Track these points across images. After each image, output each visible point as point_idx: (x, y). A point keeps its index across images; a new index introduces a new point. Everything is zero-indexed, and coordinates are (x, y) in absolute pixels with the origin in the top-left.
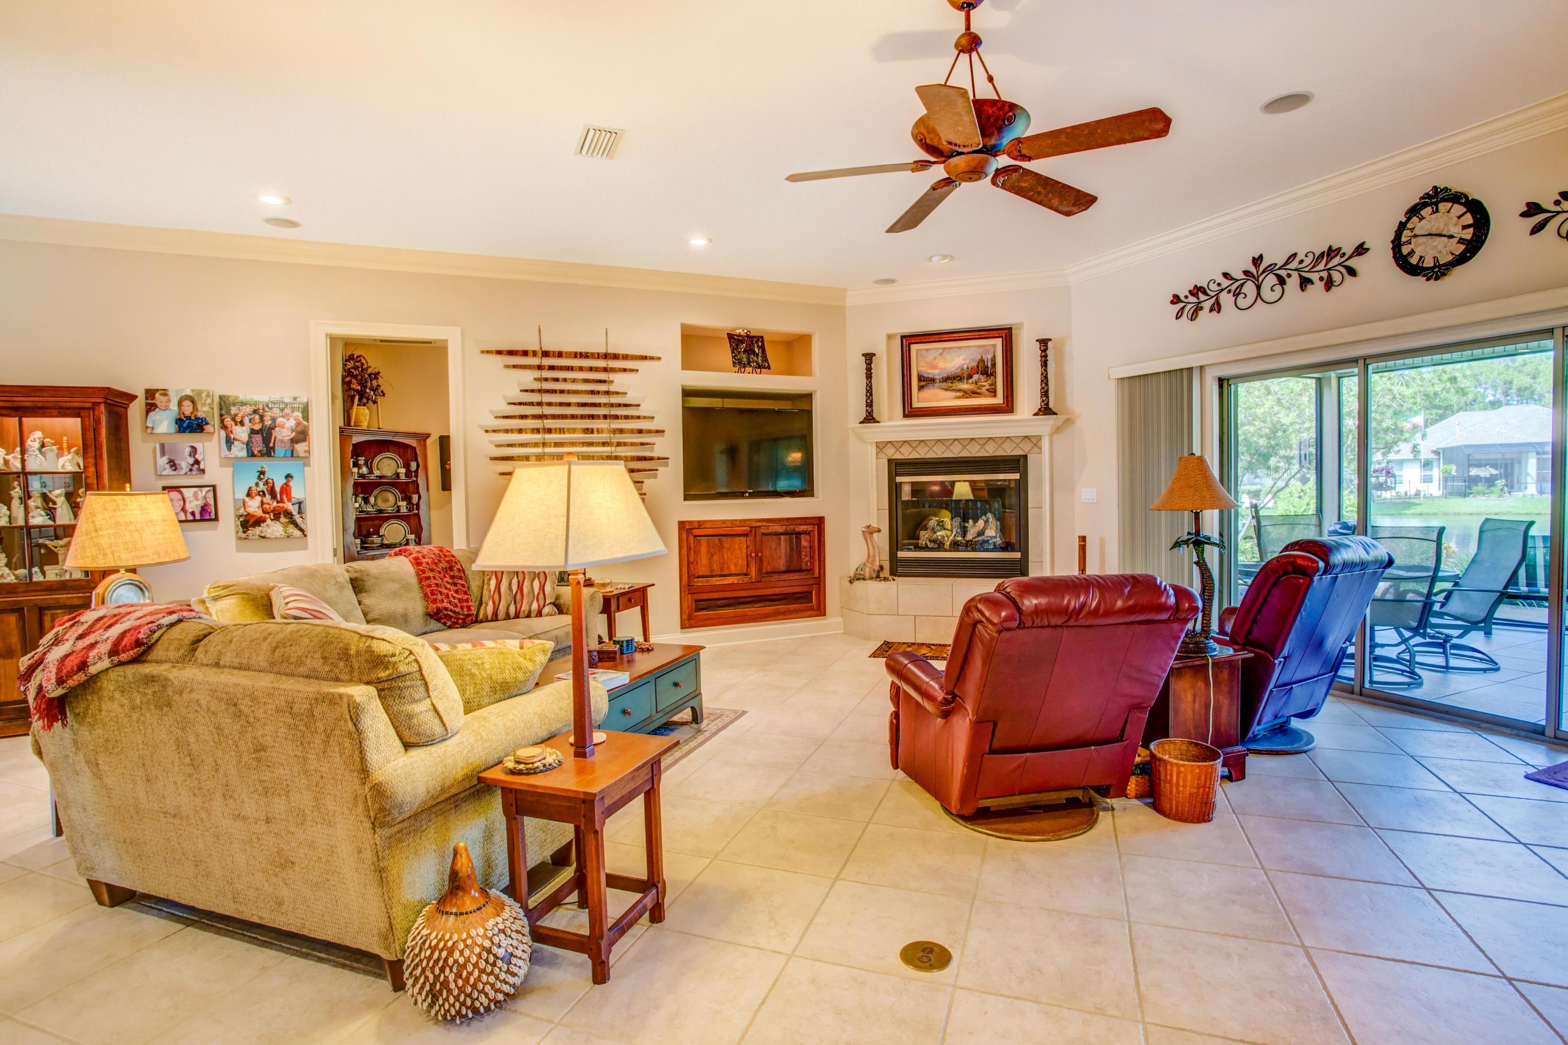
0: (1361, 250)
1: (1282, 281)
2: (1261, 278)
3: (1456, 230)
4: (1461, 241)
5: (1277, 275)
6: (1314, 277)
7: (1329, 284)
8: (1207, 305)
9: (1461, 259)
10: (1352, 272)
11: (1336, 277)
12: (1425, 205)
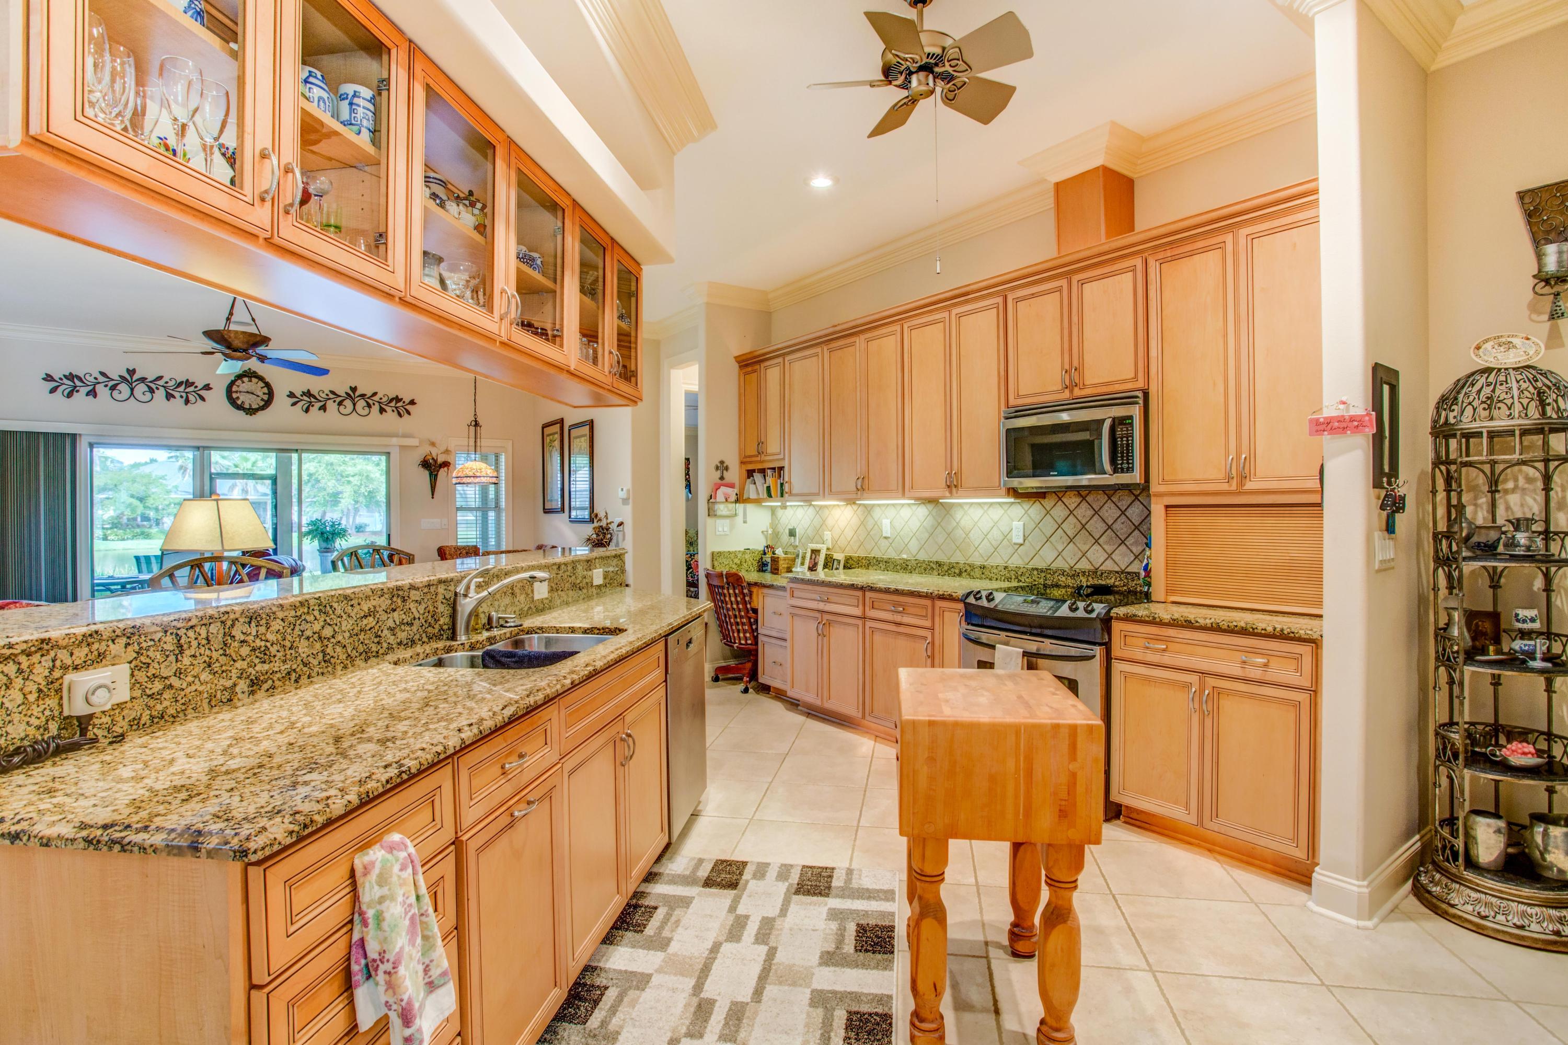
0: (207, 387)
1: (152, 391)
2: (134, 384)
3: (260, 394)
4: (262, 400)
5: (149, 387)
6: (177, 394)
7: (187, 401)
8: (84, 390)
9: (262, 408)
10: (203, 399)
11: (191, 398)
12: (245, 376)
